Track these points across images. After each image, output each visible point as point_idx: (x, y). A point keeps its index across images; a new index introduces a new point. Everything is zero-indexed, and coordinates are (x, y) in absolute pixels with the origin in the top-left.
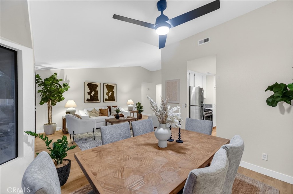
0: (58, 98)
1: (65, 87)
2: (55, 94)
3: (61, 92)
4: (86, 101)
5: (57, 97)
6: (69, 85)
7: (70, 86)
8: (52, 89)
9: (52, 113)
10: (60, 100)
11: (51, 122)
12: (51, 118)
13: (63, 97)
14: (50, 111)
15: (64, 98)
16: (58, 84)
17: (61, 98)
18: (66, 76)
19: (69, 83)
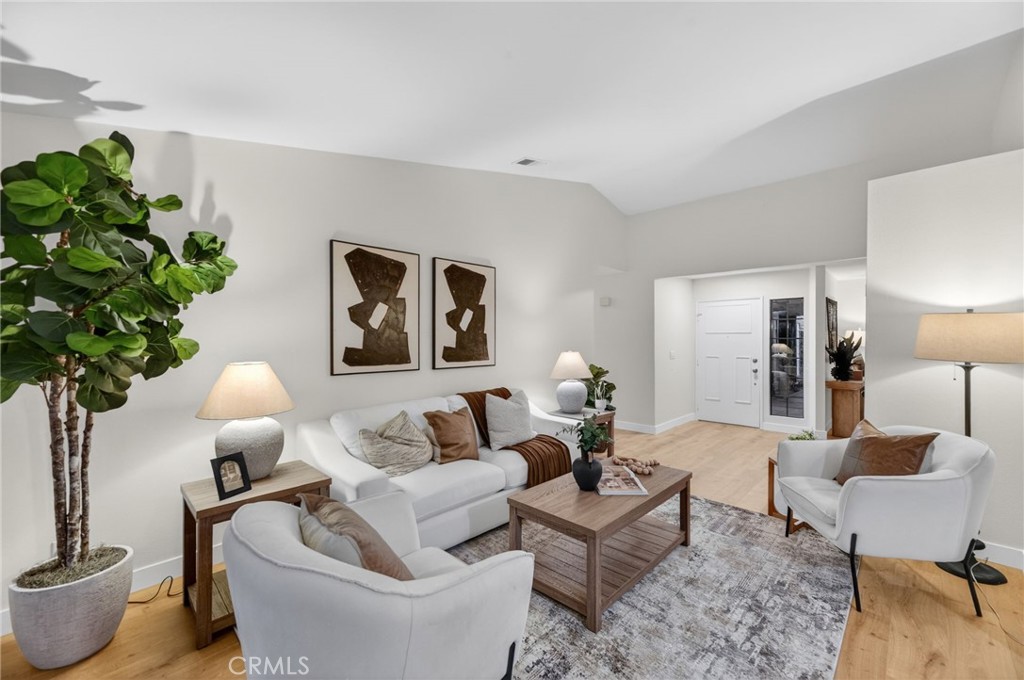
0: (143, 342)
1: (205, 265)
2: (121, 308)
3: (172, 292)
4: (341, 366)
5: (131, 334)
6: (230, 254)
7: (238, 262)
8: (84, 266)
9: (90, 469)
10: (163, 358)
11: (84, 544)
12: (84, 517)
13: (183, 334)
14: (72, 454)
15: (194, 347)
16: (140, 231)
17: (174, 342)
18: (209, 189)
19: (228, 236)
